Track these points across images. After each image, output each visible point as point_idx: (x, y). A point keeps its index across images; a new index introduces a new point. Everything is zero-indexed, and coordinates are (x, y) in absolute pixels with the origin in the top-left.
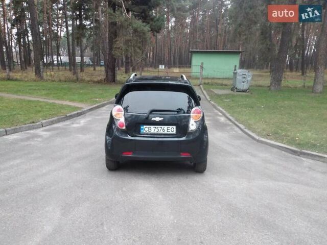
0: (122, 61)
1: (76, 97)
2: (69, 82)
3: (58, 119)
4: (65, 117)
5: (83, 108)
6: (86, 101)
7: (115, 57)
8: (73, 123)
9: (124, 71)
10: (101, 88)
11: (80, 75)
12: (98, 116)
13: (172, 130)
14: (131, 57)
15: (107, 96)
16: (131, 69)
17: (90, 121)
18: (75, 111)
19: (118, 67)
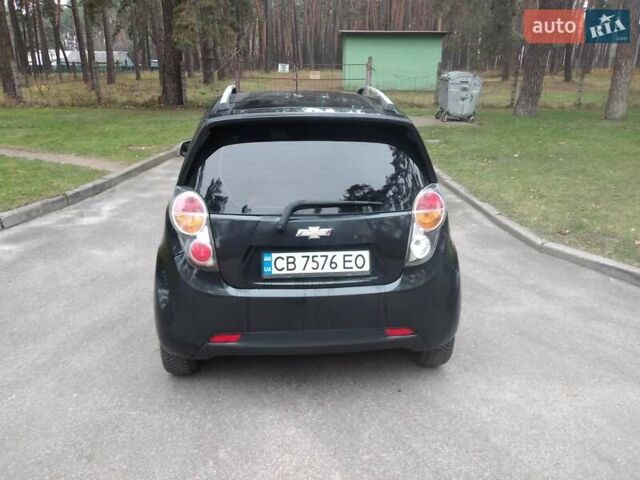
0: (196, 56)
1: (93, 143)
2: (81, 106)
3: (43, 205)
4: (62, 200)
5: (109, 172)
6: (117, 153)
7: (178, 47)
8: (82, 215)
9: (202, 78)
10: (152, 119)
11: (106, 90)
12: (144, 190)
13: (360, 262)
14: (215, 46)
15: (165, 139)
16: (216, 73)
17: (123, 206)
18: (88, 181)
19: (189, 71)
